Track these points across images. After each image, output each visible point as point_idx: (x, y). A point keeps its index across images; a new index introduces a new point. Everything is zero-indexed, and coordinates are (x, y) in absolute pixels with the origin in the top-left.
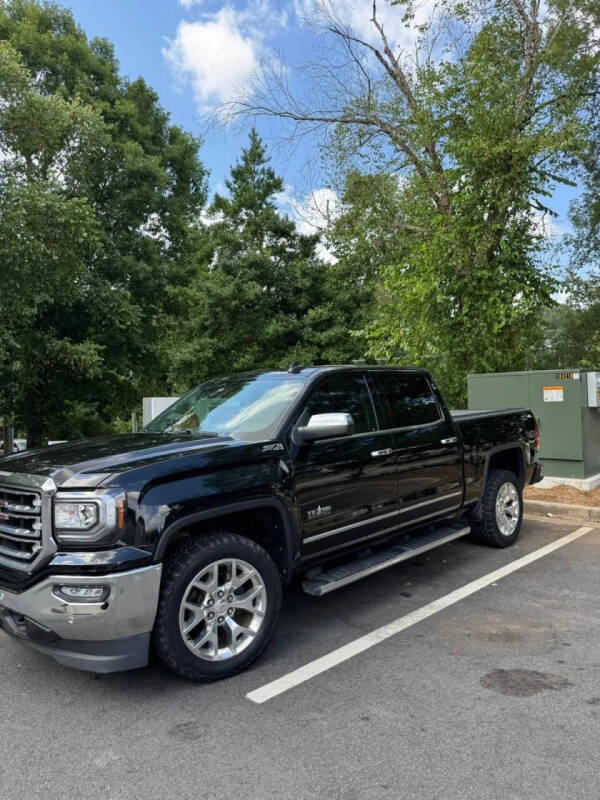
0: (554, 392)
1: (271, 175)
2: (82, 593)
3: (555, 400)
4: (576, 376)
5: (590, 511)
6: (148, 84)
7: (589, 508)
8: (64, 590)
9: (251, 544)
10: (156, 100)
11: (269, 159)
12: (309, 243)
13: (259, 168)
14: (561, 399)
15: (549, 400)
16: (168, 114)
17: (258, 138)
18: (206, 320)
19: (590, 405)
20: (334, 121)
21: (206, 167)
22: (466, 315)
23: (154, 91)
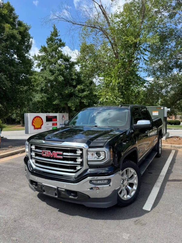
0: (156, 112)
1: (60, 41)
2: (99, 182)
3: (156, 115)
4: (162, 108)
5: (171, 146)
6: (11, 4)
7: (171, 145)
8: (93, 182)
9: (133, 163)
10: (14, 10)
11: (59, 36)
12: (73, 64)
13: (57, 38)
14: (158, 115)
15: (154, 115)
16: (18, 16)
17: (56, 28)
18: (43, 87)
19: (165, 116)
20: (83, 25)
21: (31, 36)
22: (124, 90)
23: (13, 7)
